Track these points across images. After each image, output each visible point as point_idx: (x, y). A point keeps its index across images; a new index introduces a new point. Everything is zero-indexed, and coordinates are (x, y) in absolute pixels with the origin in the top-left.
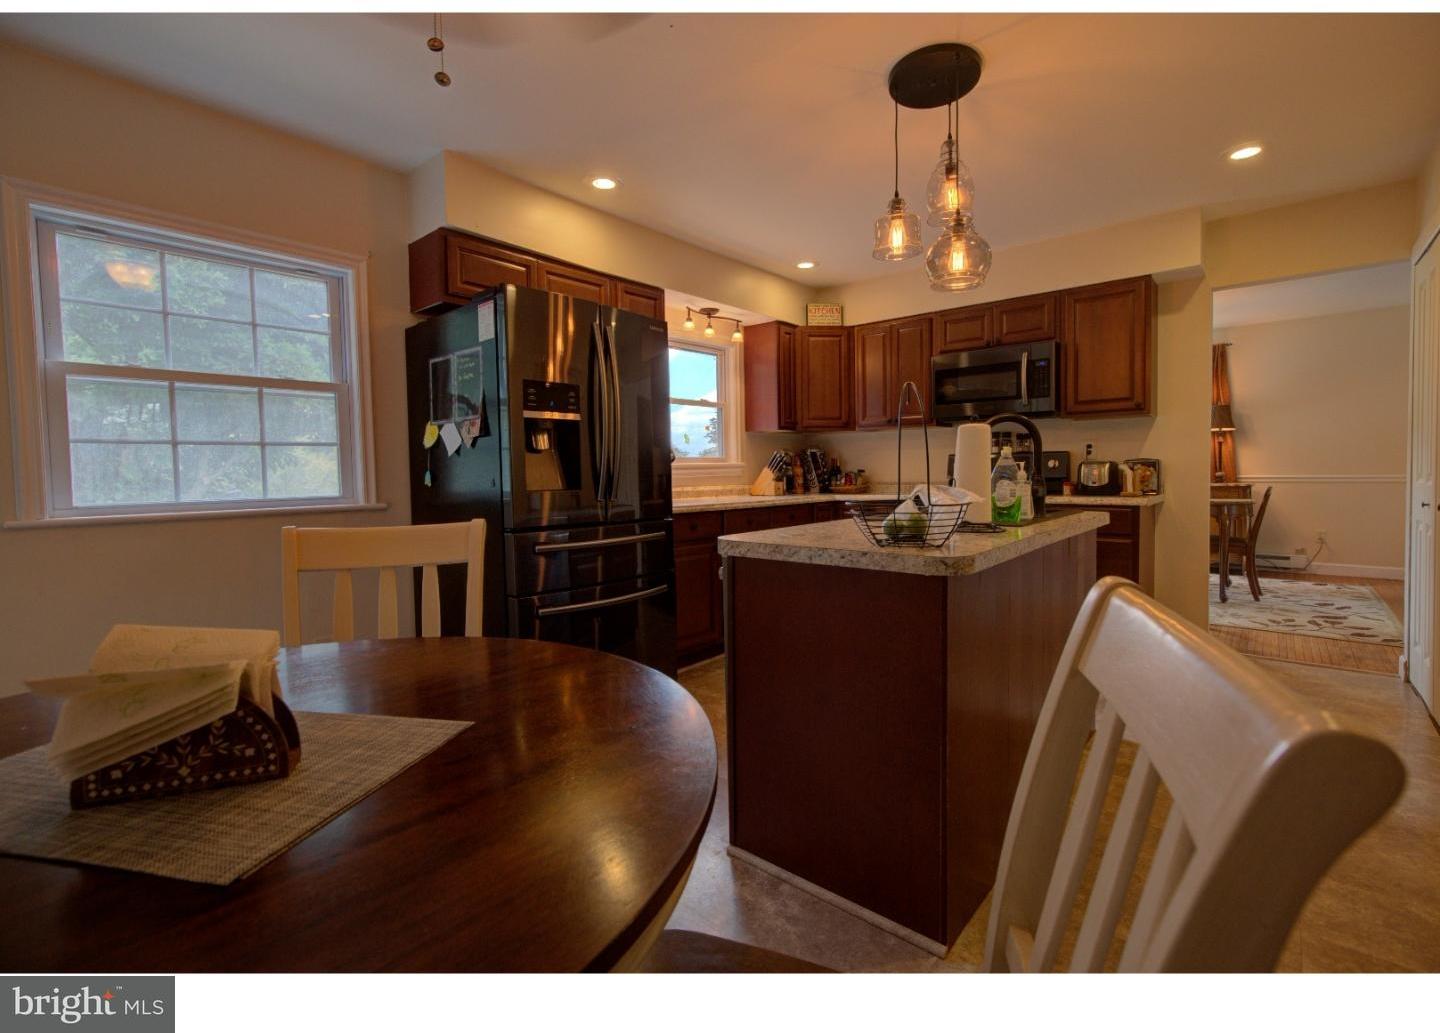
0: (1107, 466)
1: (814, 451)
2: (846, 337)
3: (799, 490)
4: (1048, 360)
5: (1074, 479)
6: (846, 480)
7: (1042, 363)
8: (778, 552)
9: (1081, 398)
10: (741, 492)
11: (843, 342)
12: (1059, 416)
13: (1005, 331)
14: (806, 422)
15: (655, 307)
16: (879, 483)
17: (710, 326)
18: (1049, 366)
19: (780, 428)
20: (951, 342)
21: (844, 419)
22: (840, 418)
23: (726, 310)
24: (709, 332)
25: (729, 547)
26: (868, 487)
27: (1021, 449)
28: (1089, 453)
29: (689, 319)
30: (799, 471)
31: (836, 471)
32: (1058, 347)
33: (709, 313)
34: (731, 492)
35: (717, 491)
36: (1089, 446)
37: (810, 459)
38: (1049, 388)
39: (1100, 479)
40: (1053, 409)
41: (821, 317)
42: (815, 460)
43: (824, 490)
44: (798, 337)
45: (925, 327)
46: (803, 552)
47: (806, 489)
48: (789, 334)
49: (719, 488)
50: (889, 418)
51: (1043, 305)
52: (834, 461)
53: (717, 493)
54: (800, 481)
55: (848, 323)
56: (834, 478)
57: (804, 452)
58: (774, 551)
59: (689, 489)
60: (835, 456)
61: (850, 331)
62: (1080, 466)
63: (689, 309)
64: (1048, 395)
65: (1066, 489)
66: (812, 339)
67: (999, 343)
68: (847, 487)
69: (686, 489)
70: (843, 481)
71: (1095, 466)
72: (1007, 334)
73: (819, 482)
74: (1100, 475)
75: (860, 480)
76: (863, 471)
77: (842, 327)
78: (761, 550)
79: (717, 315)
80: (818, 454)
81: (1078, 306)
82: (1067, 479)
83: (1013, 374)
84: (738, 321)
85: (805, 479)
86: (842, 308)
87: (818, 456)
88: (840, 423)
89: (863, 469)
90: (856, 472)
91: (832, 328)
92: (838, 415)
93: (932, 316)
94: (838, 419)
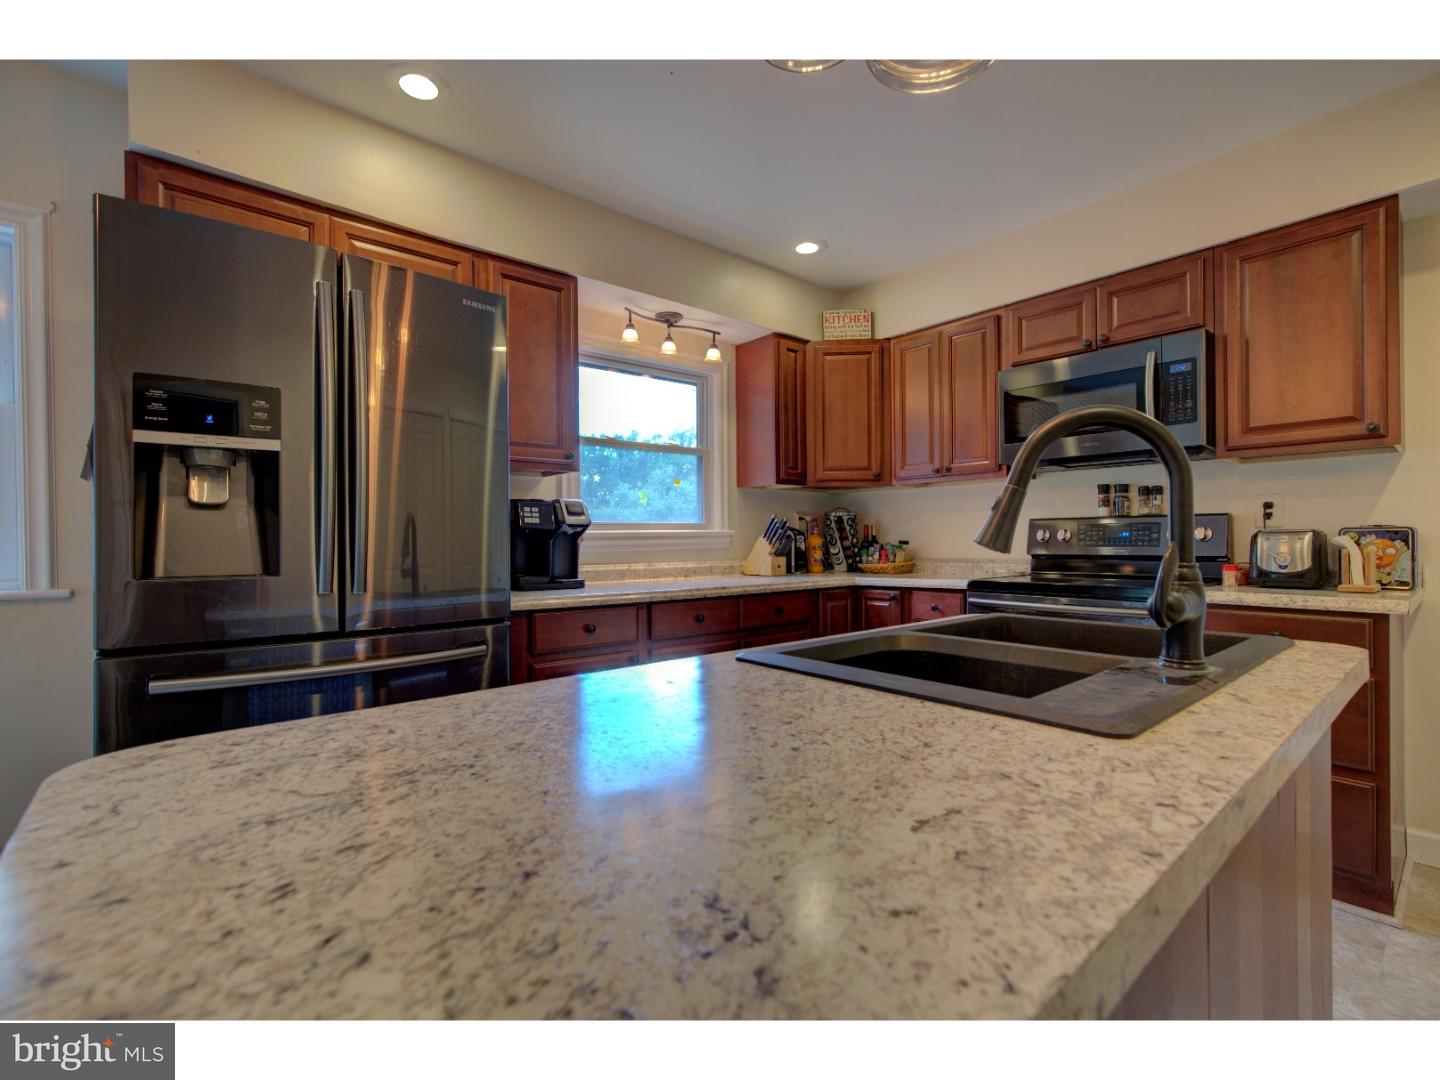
0: (1308, 537)
1: (840, 514)
2: (879, 355)
3: (817, 567)
4: (1193, 361)
5: (1242, 556)
6: (880, 555)
7: (1183, 368)
9: (1253, 424)
10: (729, 571)
11: (873, 361)
12: (1214, 455)
13: (1115, 323)
14: (821, 475)
15: (559, 301)
16: (929, 560)
17: (669, 338)
18: (1194, 372)
19: (779, 481)
20: (1029, 349)
21: (875, 469)
22: (869, 468)
23: (694, 316)
24: (669, 348)
26: (914, 565)
27: (1145, 511)
28: (1268, 516)
29: (630, 326)
30: (816, 541)
31: (870, 541)
32: (1210, 339)
33: (670, 319)
34: (711, 571)
35: (688, 569)
36: (1268, 505)
37: (833, 525)
38: (1194, 408)
39: (1293, 560)
40: (1203, 442)
41: (844, 328)
42: (841, 529)
43: (853, 568)
44: (810, 355)
45: (991, 329)
47: (828, 566)
48: (795, 352)
49: (690, 565)
50: (937, 465)
51: (1183, 275)
52: (866, 527)
53: (687, 573)
54: (818, 555)
55: (881, 335)
56: (864, 552)
57: (827, 516)
59: (641, 567)
60: (870, 522)
61: (883, 347)
62: (1255, 537)
63: (630, 312)
64: (1195, 419)
65: (1229, 577)
66: (828, 357)
67: (1107, 343)
68: (882, 566)
69: (634, 567)
70: (876, 556)
71: (1286, 537)
72: (1119, 327)
73: (847, 557)
74: (1292, 553)
75: (900, 557)
76: (906, 543)
77: (873, 341)
79: (679, 323)
80: (845, 519)
81: (1247, 267)
82: (1228, 560)
83: (1132, 388)
84: (715, 333)
85: (826, 553)
86: (873, 315)
87: (845, 521)
88: (869, 475)
89: (906, 540)
90: (897, 543)
91: (858, 342)
92: (866, 464)
93: (999, 312)
94: (866, 469)
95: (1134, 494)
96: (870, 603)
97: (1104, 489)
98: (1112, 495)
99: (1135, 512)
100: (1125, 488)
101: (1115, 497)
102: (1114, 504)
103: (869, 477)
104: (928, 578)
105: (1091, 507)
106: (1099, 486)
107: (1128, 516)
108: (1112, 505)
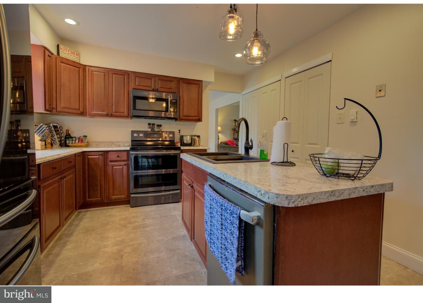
1: (55, 125)
2: (83, 70)
3: (49, 146)
4: (176, 100)
7: (174, 101)
8: (333, 196)
9: (184, 115)
11: (81, 71)
13: (160, 86)
14: (59, 109)
18: (177, 102)
19: (45, 110)
20: (138, 85)
21: (81, 110)
22: (79, 109)
25: (300, 199)
26: (89, 144)
27: (158, 130)
28: (179, 132)
31: (68, 136)
36: (179, 130)
37: (53, 129)
44: (54, 61)
45: (127, 76)
46: (346, 192)
47: (52, 145)
48: (50, 57)
50: (107, 112)
51: (173, 81)
52: (67, 131)
54: (49, 141)
55: (83, 63)
58: (331, 195)
60: (67, 128)
61: (84, 68)
64: (176, 112)
65: (179, 144)
66: (62, 64)
67: (158, 90)
68: (80, 144)
70: (77, 141)
72: (160, 88)
73: (59, 141)
75: (84, 141)
77: (81, 64)
78: (322, 197)
87: (59, 128)
88: (79, 112)
89: (86, 135)
90: (83, 136)
91: (74, 62)
92: (78, 107)
93: (129, 72)
94: (77, 110)
95: (156, 126)
96: (89, 157)
97: (149, 124)
98: (151, 126)
99: (156, 130)
100: (154, 124)
101: (152, 126)
102: (152, 128)
103: (78, 113)
104: (94, 148)
105: (147, 128)
106: (148, 123)
107: (155, 131)
108: (151, 128)
